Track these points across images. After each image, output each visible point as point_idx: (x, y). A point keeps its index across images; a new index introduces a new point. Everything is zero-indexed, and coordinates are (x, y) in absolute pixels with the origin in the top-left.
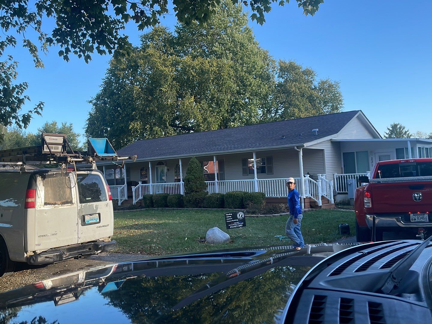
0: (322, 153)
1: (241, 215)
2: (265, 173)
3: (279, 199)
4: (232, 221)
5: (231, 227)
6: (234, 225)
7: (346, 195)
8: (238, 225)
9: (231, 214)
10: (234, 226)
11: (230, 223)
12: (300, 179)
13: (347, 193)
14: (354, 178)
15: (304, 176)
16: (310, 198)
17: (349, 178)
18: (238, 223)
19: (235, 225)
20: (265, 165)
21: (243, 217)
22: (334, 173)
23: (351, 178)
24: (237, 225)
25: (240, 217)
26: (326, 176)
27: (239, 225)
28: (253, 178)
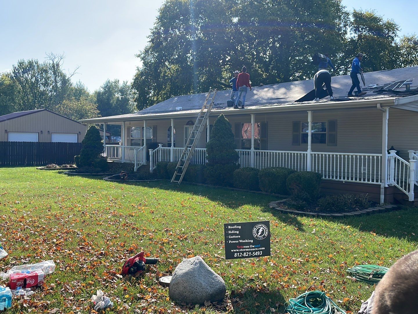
1: (260, 231)
2: (325, 143)
3: (344, 184)
4: (241, 241)
5: (236, 254)
6: (243, 250)
8: (252, 252)
9: (240, 227)
10: (243, 252)
11: (235, 246)
12: (381, 157)
15: (388, 151)
16: (395, 187)
18: (252, 248)
19: (246, 252)
20: (325, 131)
21: (264, 236)
24: (249, 252)
25: (259, 234)
27: (255, 251)
28: (306, 150)
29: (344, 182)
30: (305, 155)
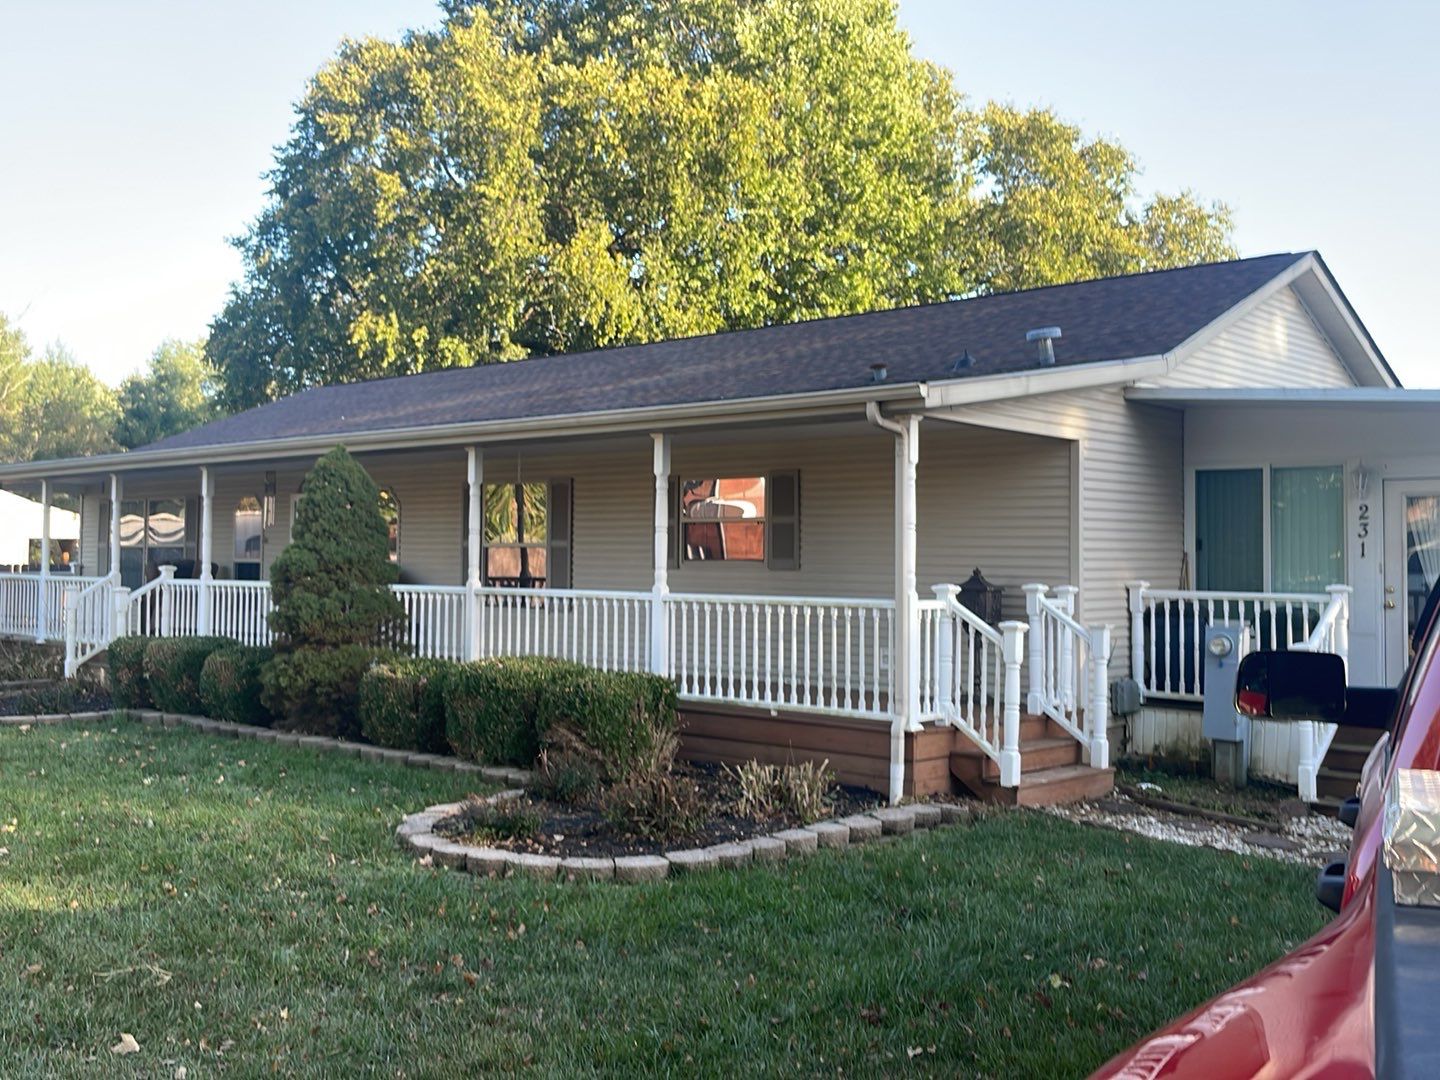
0: (1064, 462)
2: (762, 560)
3: (773, 720)
7: (1195, 717)
13: (1197, 707)
14: (1250, 616)
15: (921, 588)
16: (955, 730)
17: (1219, 614)
22: (1130, 583)
23: (1230, 618)
26: (1076, 596)
28: (648, 584)
29: (774, 713)
30: (647, 605)
